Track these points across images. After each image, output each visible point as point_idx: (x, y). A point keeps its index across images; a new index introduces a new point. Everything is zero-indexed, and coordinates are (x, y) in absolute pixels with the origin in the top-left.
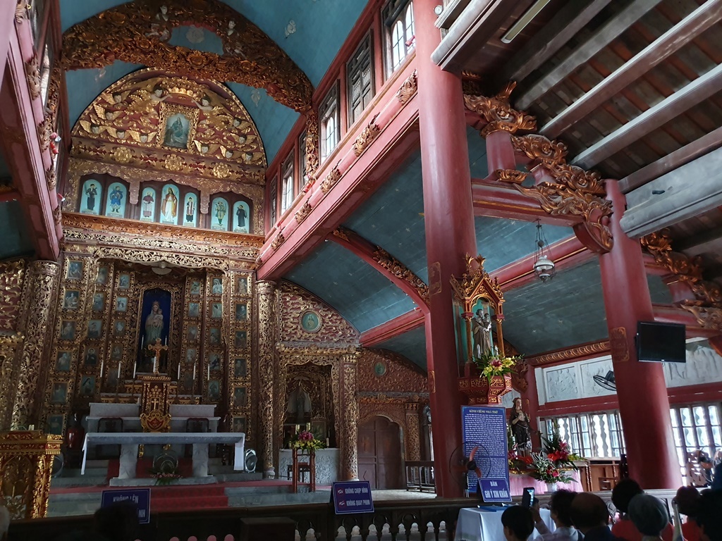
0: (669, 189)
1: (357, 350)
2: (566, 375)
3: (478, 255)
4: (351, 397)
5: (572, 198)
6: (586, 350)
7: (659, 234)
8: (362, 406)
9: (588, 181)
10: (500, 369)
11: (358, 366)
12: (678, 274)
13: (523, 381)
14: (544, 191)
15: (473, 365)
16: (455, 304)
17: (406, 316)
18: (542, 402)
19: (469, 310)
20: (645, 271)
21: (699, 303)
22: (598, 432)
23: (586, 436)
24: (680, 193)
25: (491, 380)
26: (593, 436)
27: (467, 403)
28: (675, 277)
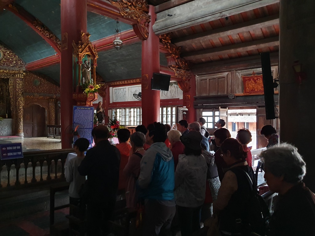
0: (174, 15)
1: (24, 72)
2: (123, 91)
3: (87, 32)
4: (20, 95)
5: (134, 11)
6: (132, 81)
7: (167, 35)
8: (26, 100)
9: (142, 4)
10: (93, 90)
11: (24, 80)
12: (171, 53)
13: (104, 93)
14: (122, 4)
15: (80, 87)
16: (74, 56)
17: (51, 57)
18: (111, 102)
19: (80, 60)
20: (159, 50)
21: (177, 67)
22: (132, 115)
23: (127, 117)
24: (178, 18)
25: (88, 95)
26: (130, 117)
27: (76, 104)
28: (170, 54)
